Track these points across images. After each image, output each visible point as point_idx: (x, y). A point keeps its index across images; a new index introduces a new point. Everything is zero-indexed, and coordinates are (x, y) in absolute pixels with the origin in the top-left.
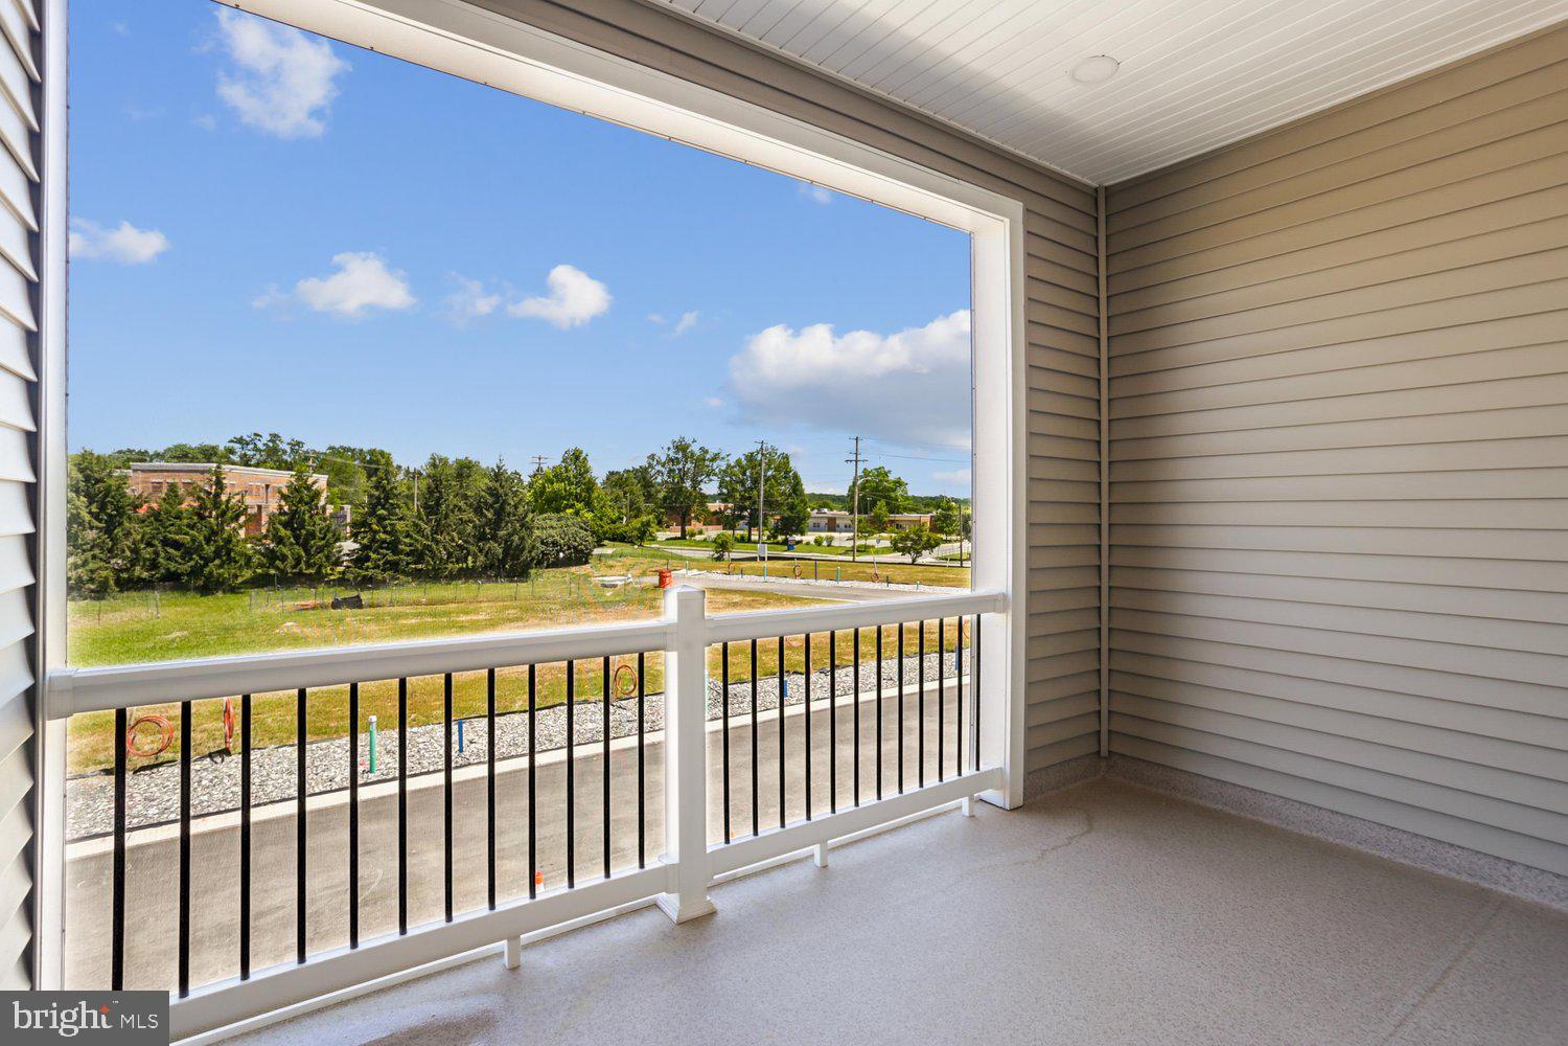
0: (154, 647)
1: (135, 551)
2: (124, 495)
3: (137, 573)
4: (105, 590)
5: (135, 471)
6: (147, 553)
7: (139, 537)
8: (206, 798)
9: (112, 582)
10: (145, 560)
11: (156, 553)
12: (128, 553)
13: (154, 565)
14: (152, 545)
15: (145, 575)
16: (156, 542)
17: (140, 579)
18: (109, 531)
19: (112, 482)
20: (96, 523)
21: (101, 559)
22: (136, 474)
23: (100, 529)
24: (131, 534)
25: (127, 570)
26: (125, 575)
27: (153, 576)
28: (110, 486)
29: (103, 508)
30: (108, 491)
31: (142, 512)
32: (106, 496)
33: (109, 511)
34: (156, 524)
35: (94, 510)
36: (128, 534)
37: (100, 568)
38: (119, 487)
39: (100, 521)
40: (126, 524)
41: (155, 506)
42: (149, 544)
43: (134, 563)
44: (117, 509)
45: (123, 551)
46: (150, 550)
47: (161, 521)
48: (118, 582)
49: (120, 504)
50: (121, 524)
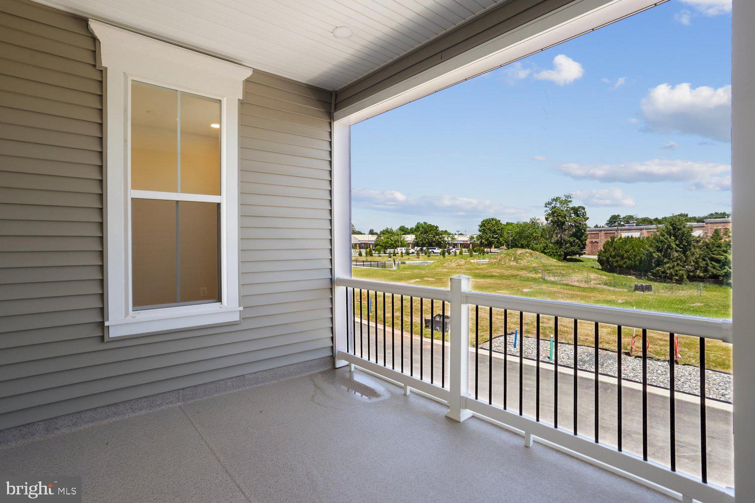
0: (682, 308)
1: (697, 262)
2: (690, 236)
3: (697, 273)
4: (682, 280)
5: (707, 223)
6: (702, 264)
7: (698, 256)
8: (655, 378)
9: (685, 277)
10: (701, 267)
11: (707, 264)
12: (693, 264)
13: (706, 270)
14: (705, 260)
15: (701, 274)
16: (707, 259)
17: (699, 277)
18: (684, 253)
19: (685, 230)
20: (679, 249)
21: (681, 266)
22: (707, 225)
23: (680, 252)
24: (694, 254)
25: (693, 271)
26: (691, 274)
27: (705, 275)
28: (684, 231)
29: (681, 242)
30: (683, 234)
31: (700, 244)
32: (683, 236)
33: (684, 243)
34: (707, 250)
35: (677, 243)
36: (693, 254)
37: (680, 270)
38: (688, 232)
39: (680, 248)
40: (693, 250)
41: (707, 240)
42: (704, 260)
43: (696, 269)
44: (688, 242)
45: (691, 262)
46: (704, 262)
47: (709, 248)
48: (688, 277)
49: (689, 240)
50: (690, 249)
